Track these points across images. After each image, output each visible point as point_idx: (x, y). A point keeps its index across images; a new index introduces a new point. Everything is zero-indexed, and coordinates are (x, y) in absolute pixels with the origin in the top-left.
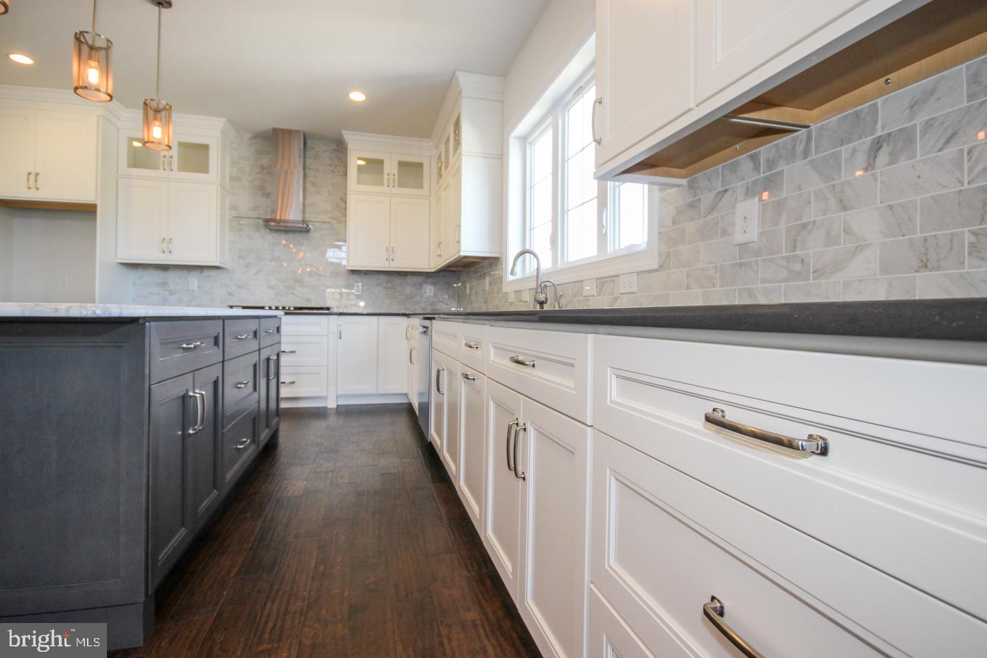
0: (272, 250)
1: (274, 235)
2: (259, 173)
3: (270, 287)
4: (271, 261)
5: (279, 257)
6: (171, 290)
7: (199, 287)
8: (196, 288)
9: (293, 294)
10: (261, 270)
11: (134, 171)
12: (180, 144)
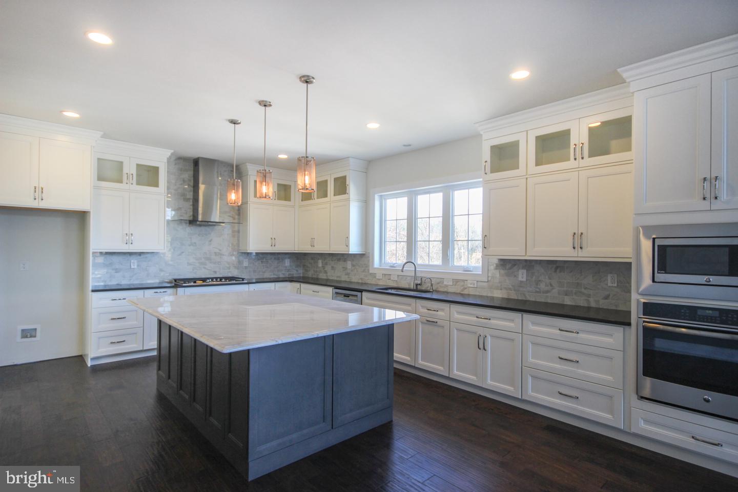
0: (191, 238)
1: (192, 227)
2: (181, 184)
3: (189, 264)
4: (190, 246)
5: (195, 243)
6: (116, 269)
7: (138, 266)
8: (136, 267)
9: (205, 268)
10: (183, 252)
11: (103, 184)
12: (138, 165)
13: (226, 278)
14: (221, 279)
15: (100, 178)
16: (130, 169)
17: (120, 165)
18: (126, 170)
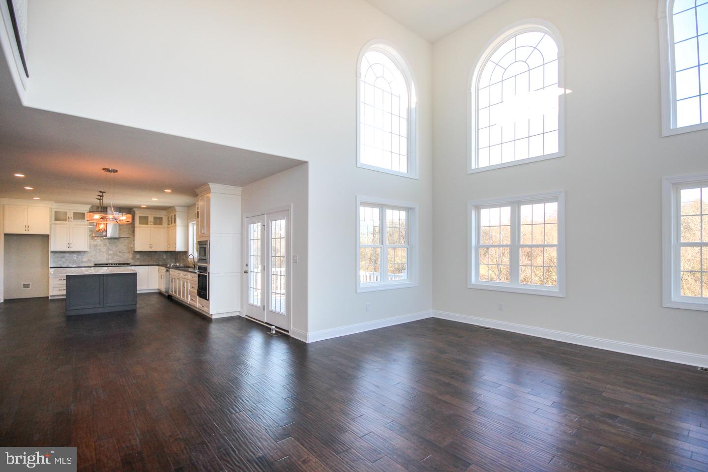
6: (66, 259)
7: (77, 257)
11: (57, 222)
12: (74, 213)
13: (119, 264)
14: (117, 264)
15: (56, 219)
16: (70, 214)
17: (66, 213)
18: (68, 216)
